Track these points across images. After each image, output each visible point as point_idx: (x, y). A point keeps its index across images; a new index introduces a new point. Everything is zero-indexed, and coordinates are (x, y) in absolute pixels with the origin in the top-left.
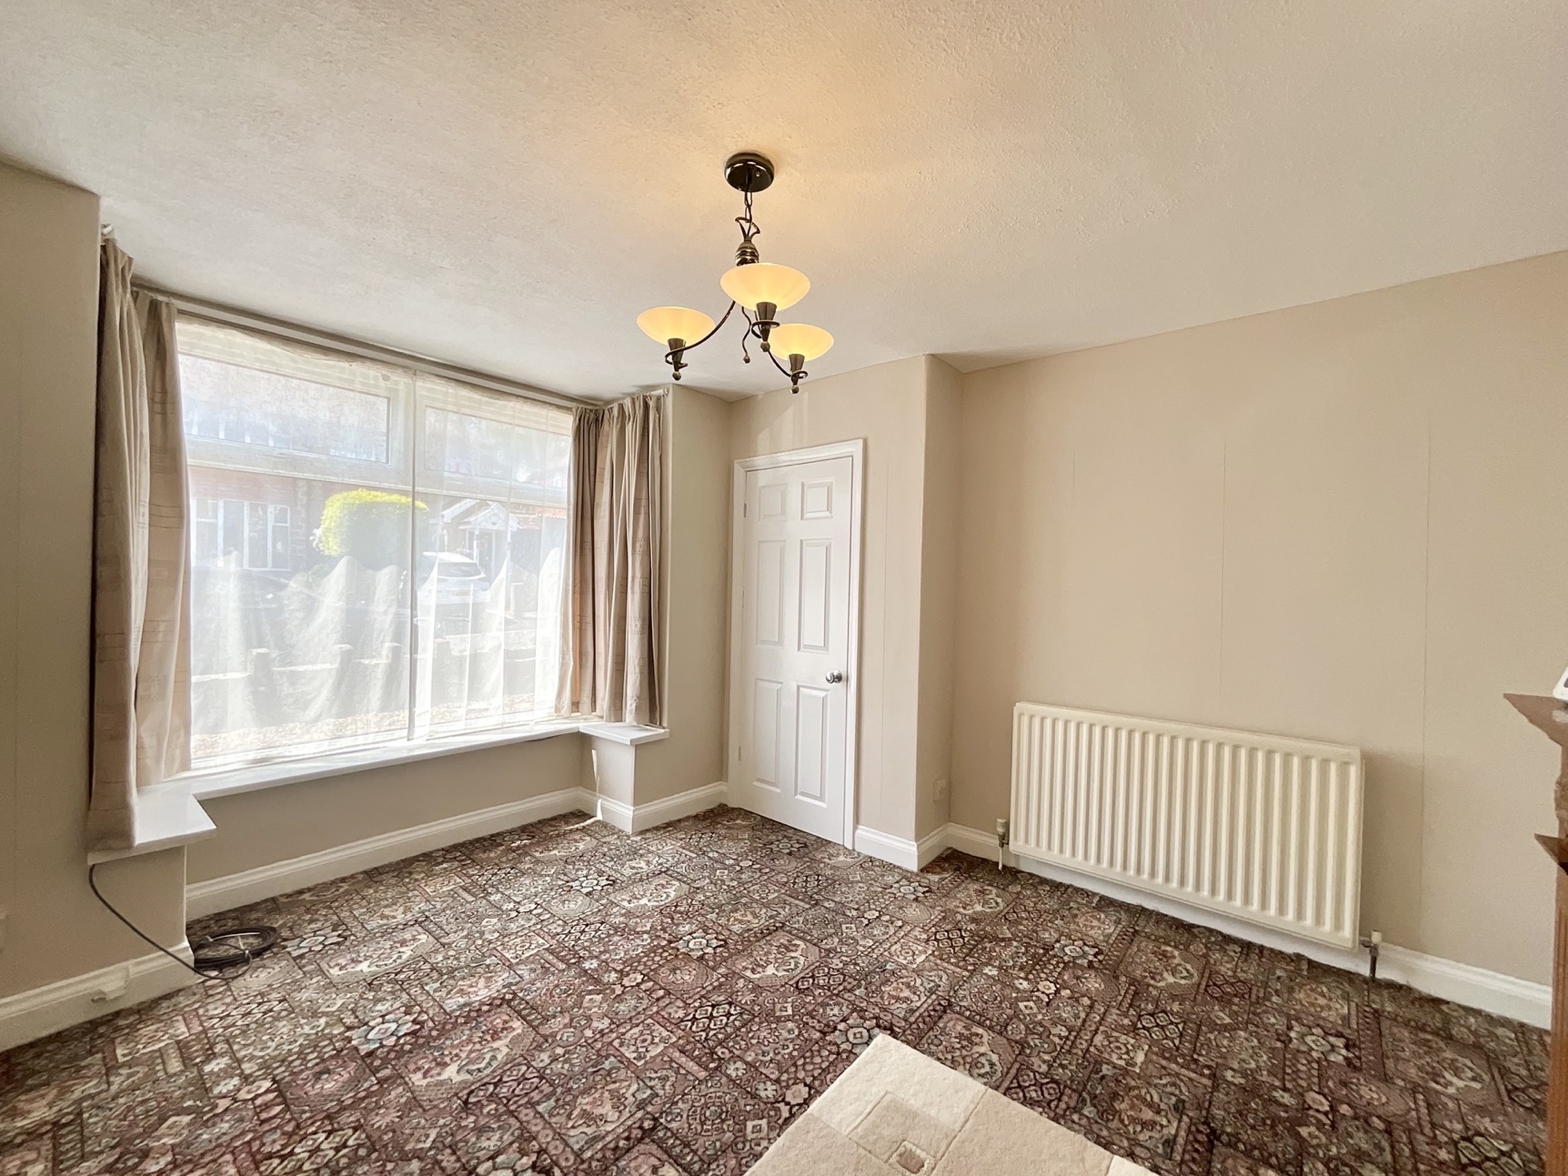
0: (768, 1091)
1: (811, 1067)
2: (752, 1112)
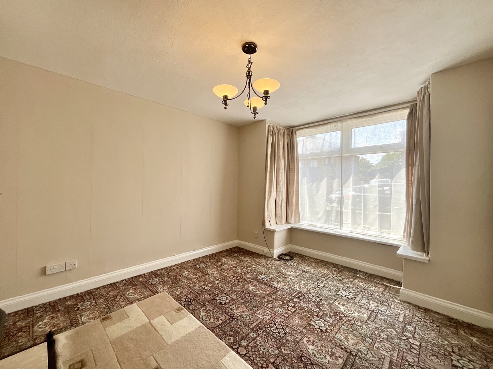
0: (244, 343)
1: (254, 356)
2: (236, 338)
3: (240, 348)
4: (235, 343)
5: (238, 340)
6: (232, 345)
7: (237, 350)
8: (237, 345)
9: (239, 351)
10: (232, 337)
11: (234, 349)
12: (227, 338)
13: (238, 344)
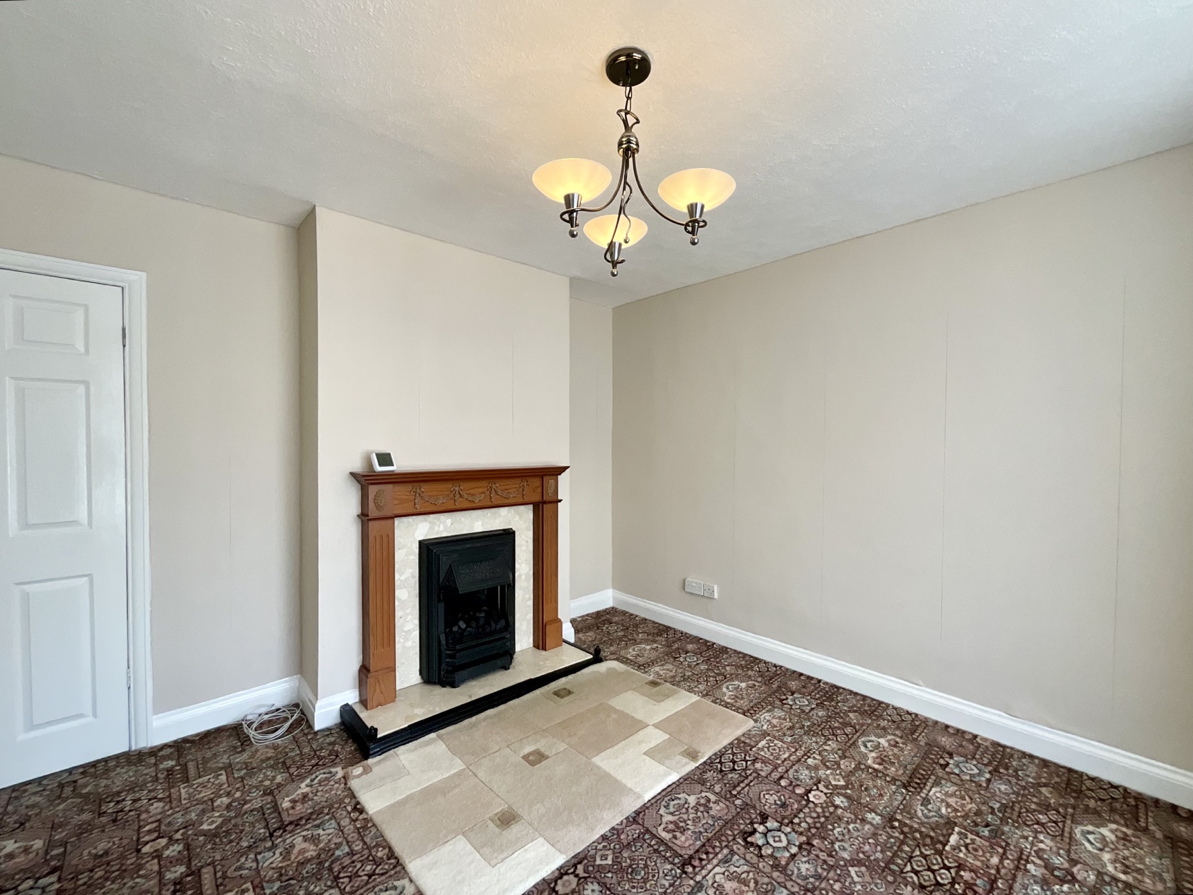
2: (607, 871)
3: (576, 879)
4: (591, 868)
5: (603, 875)
6: (586, 861)
7: (572, 873)
8: (585, 872)
9: (565, 878)
10: (610, 863)
11: (573, 867)
12: (609, 852)
13: (587, 875)
